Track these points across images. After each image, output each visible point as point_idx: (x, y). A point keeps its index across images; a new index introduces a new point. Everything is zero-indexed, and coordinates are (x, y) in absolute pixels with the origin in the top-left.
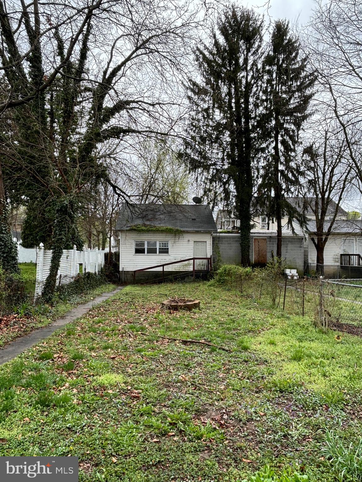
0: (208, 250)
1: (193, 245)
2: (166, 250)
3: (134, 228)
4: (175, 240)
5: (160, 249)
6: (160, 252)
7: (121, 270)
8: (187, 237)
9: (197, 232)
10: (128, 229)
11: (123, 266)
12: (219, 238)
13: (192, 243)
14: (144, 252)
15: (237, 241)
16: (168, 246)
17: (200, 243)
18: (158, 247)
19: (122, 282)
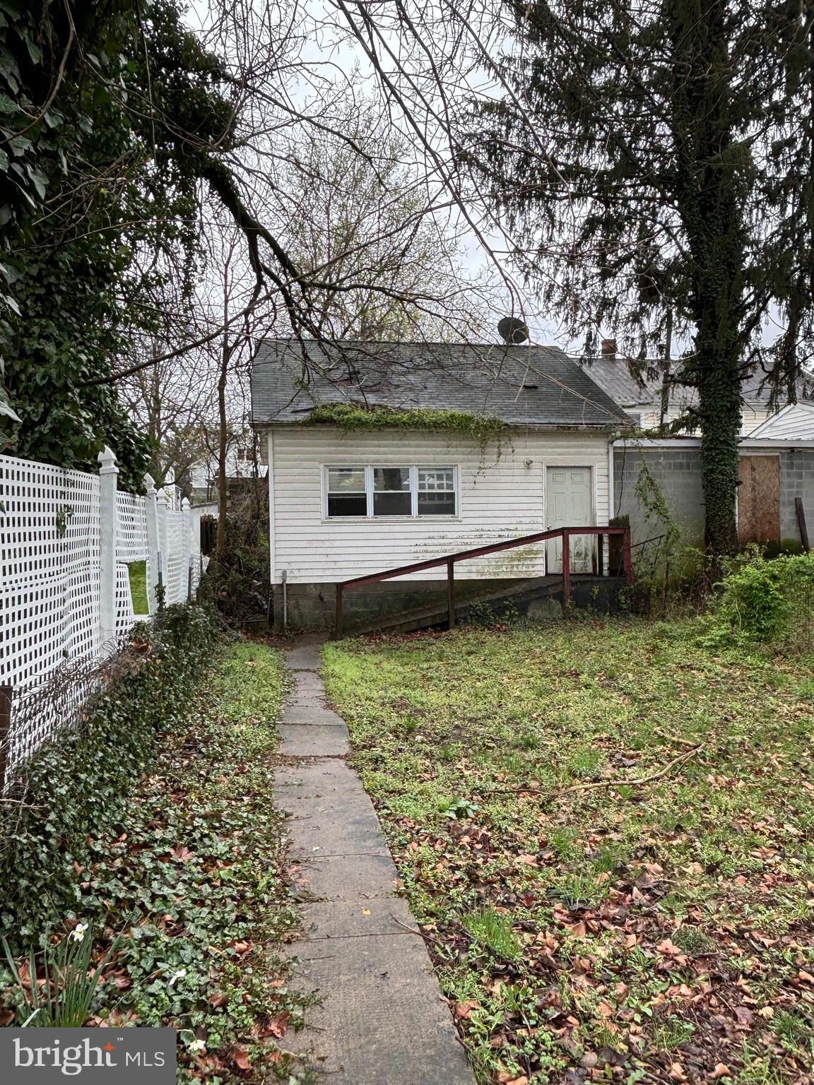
0: (598, 499)
1: (545, 480)
2: (445, 502)
3: (326, 413)
4: (483, 461)
5: (420, 495)
6: (422, 510)
7: (275, 579)
8: (525, 449)
9: (565, 431)
10: (301, 417)
11: (285, 567)
12: (640, 453)
13: (539, 471)
14: (363, 512)
15: (681, 466)
16: (450, 487)
17: (568, 473)
18: (414, 491)
19: (282, 629)
